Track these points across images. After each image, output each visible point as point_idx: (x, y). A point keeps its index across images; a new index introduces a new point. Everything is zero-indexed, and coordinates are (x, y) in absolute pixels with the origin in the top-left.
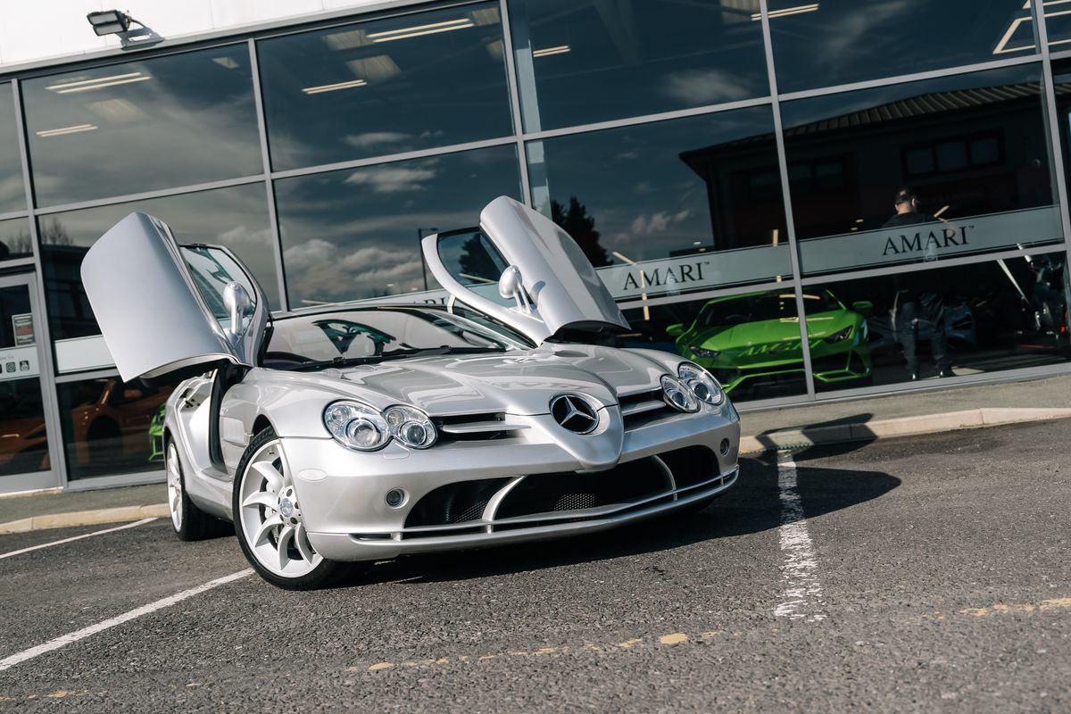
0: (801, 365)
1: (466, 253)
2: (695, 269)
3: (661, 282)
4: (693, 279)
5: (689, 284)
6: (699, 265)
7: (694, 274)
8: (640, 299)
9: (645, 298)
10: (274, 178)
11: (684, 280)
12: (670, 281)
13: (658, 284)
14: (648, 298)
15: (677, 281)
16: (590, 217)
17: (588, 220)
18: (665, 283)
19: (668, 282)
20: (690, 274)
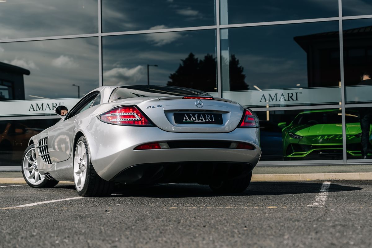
0: (342, 146)
1: (171, 80)
2: (295, 95)
3: (278, 100)
4: (293, 100)
5: (291, 102)
6: (297, 93)
7: (294, 97)
8: (265, 107)
9: (268, 107)
10: (102, 35)
11: (289, 100)
12: (282, 100)
13: (276, 100)
14: (270, 107)
15: (285, 100)
16: (241, 67)
17: (240, 68)
18: (280, 101)
19: (281, 100)
20: (292, 97)
